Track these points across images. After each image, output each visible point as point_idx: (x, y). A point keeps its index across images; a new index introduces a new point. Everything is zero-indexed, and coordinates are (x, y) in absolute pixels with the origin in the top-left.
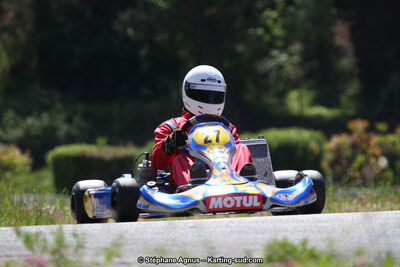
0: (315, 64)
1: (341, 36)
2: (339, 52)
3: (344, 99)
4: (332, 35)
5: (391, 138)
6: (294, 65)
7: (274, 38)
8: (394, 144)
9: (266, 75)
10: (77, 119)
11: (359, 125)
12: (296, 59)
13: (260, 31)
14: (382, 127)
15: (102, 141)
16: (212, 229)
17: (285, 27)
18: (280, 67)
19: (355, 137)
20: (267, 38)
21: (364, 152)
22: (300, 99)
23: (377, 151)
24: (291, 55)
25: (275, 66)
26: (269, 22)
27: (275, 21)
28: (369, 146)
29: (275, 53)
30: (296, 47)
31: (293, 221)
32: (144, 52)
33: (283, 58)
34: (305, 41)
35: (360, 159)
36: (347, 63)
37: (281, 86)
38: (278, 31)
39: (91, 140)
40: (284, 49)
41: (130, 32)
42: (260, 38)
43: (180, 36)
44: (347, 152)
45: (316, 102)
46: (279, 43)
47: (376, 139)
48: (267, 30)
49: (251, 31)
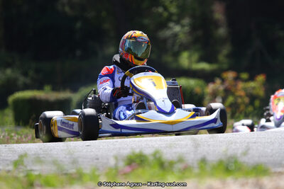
0: (200, 33)
1: (219, 13)
2: (216, 25)
3: (221, 57)
4: (212, 12)
5: (252, 84)
6: (185, 33)
7: (171, 15)
8: (254, 88)
9: (165, 41)
10: (31, 73)
11: (230, 75)
12: (187, 29)
13: (160, 10)
14: (245, 76)
15: (47, 88)
17: (178, 7)
18: (176, 35)
19: (227, 84)
21: (233, 94)
22: (190, 57)
23: (242, 93)
24: (183, 26)
25: (173, 34)
26: (167, 3)
27: (171, 2)
28: (236, 90)
29: (171, 25)
30: (186, 21)
31: (161, 140)
32: (79, 25)
33: (177, 29)
34: (193, 16)
35: (231, 99)
36: (222, 31)
37: (176, 48)
38: (173, 9)
39: (40, 88)
40: (178, 22)
41: (67, 9)
42: (161, 15)
43: (104, 14)
44: (221, 95)
45: (202, 59)
46: (175, 18)
47: (241, 85)
48: (166, 9)
49: (154, 10)
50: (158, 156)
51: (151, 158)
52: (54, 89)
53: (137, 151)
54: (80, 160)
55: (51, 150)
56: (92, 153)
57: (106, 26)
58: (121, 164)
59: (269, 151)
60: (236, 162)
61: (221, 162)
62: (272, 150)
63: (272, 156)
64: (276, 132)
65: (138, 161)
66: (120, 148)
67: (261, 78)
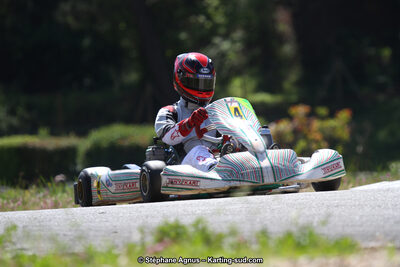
0: (257, 51)
1: (283, 22)
2: (281, 39)
3: (287, 85)
4: (274, 21)
5: (332, 123)
6: (237, 53)
7: (216, 26)
8: (334, 129)
10: (21, 111)
11: (300, 111)
12: (239, 46)
13: (202, 19)
14: (323, 111)
15: (43, 132)
16: (121, 215)
17: (227, 15)
18: (223, 55)
19: (296, 123)
20: (208, 25)
21: (305, 137)
22: (243, 86)
23: (318, 136)
24: (234, 42)
25: (218, 54)
26: (210, 10)
27: (217, 8)
28: (309, 131)
29: (217, 40)
30: (238, 34)
32: (87, 42)
33: (226, 45)
34: (247, 28)
35: (302, 144)
36: (288, 49)
38: (220, 18)
39: (33, 131)
40: (226, 36)
41: (70, 20)
42: (202, 26)
43: (122, 26)
44: (289, 138)
45: (260, 88)
46: (222, 30)
47: (316, 124)
48: (209, 17)
49: (192, 19)
50: (200, 226)
51: (191, 230)
52: (54, 133)
53: (172, 220)
54: (92, 233)
55: (50, 220)
56: (108, 224)
57: (126, 43)
58: (150, 240)
59: (357, 218)
60: (311, 234)
61: (289, 235)
62: (361, 217)
63: (361, 226)
64: (366, 191)
65: (173, 234)
66: (147, 217)
67: (344, 115)
